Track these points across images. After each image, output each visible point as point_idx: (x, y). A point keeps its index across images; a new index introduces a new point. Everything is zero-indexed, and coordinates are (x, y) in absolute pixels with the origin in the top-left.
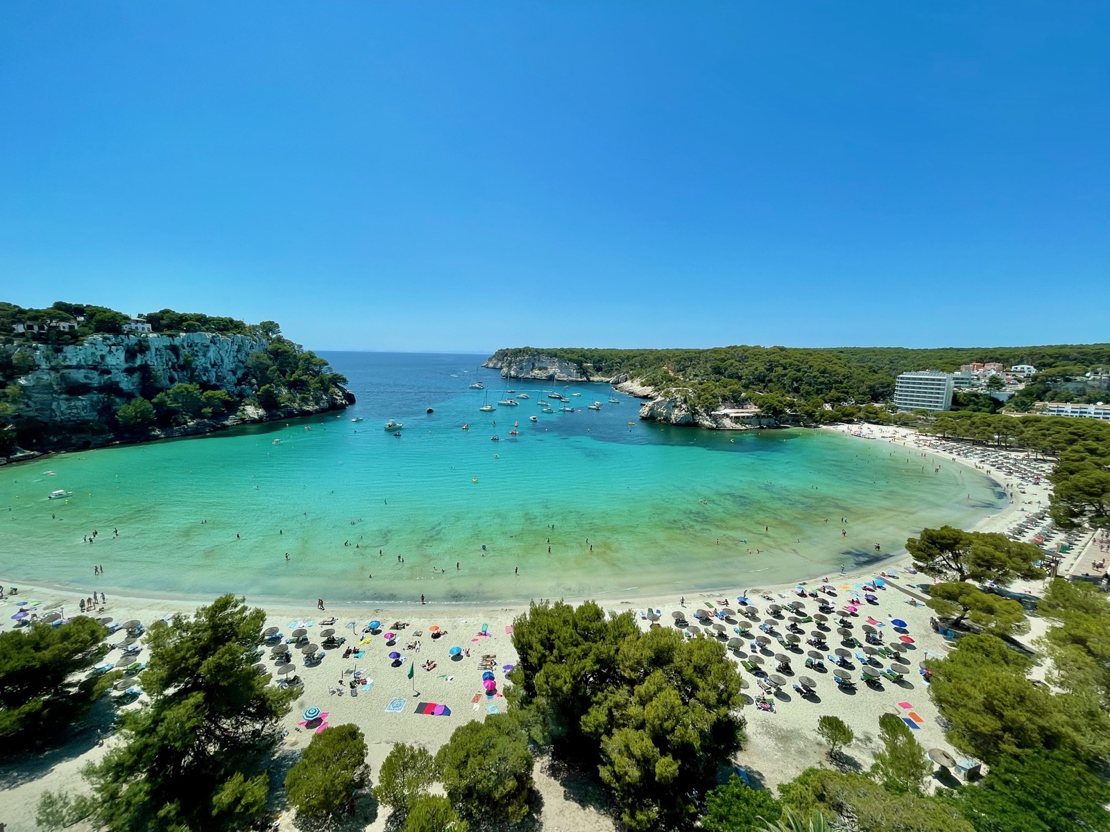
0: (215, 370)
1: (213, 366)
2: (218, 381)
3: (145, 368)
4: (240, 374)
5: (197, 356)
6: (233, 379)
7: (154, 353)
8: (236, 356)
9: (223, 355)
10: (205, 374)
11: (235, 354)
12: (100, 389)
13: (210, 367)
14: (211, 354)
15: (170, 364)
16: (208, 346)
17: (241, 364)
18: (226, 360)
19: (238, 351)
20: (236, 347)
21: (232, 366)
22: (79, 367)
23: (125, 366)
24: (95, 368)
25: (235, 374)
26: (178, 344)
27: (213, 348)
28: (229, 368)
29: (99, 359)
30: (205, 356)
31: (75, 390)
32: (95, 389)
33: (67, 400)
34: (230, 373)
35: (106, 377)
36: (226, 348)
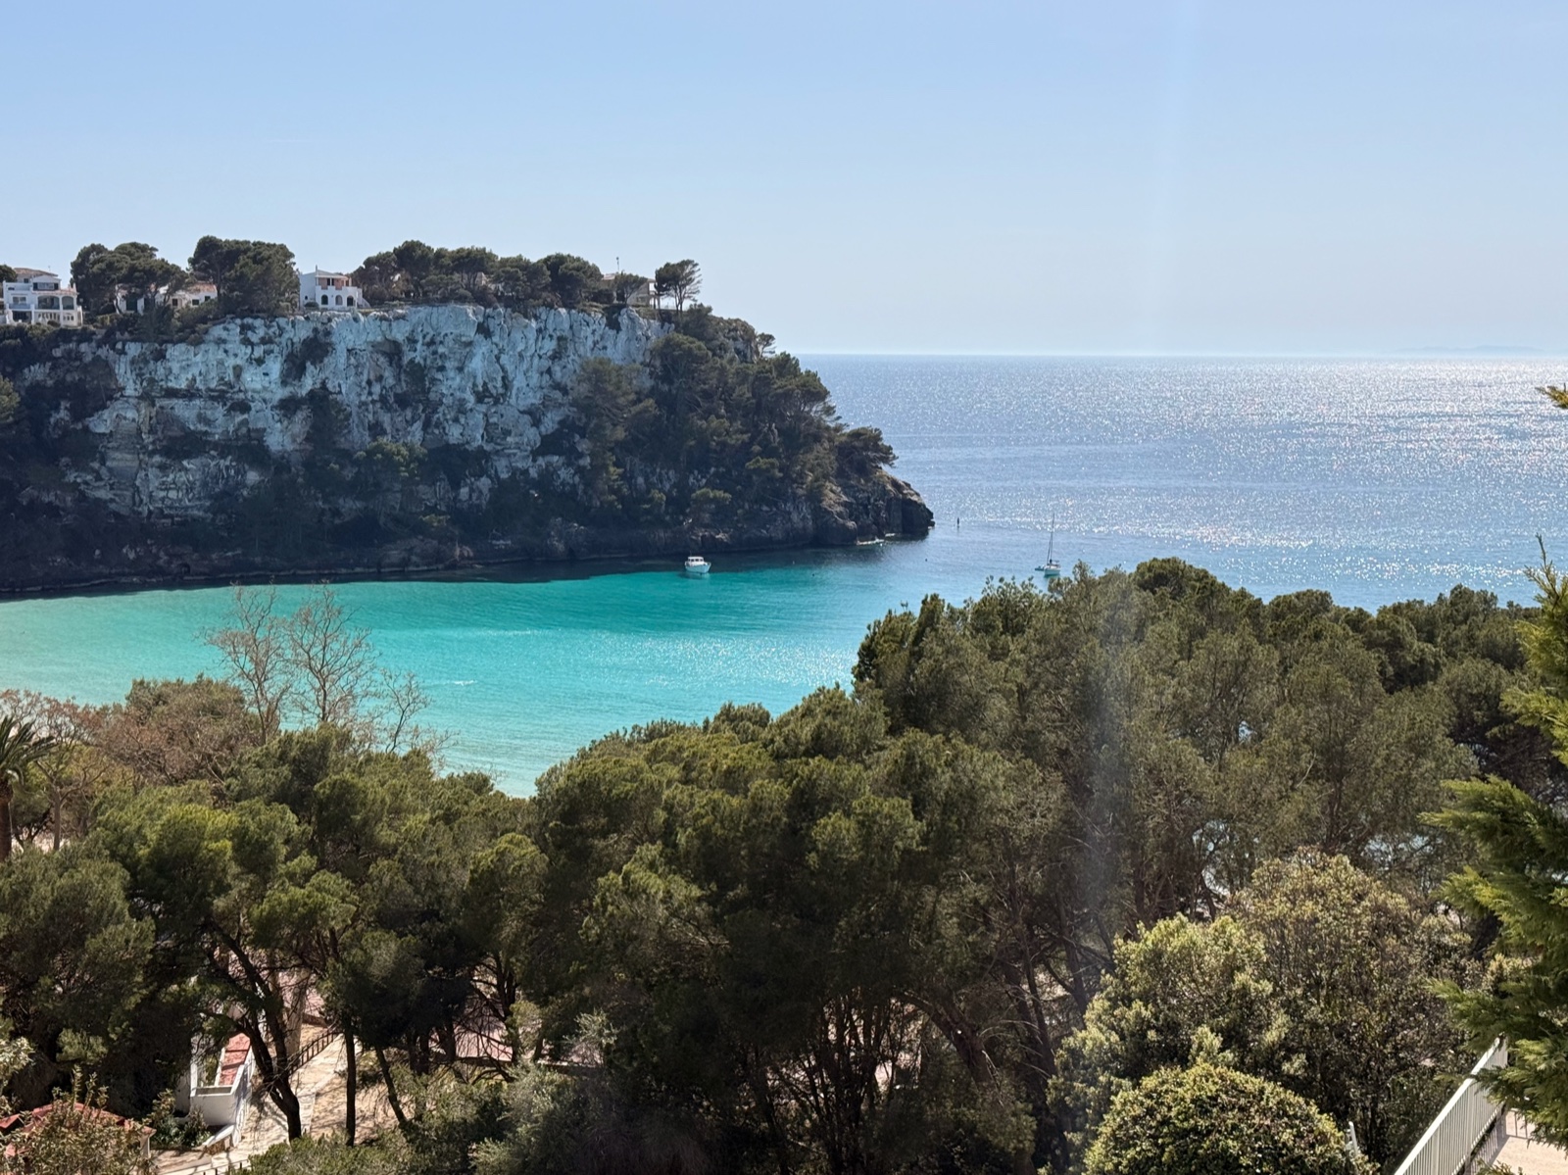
0: (483, 408)
1: (480, 398)
2: (490, 440)
3: (320, 401)
4: (550, 423)
5: (442, 369)
6: (532, 436)
7: (343, 360)
8: (549, 371)
9: (510, 368)
10: (456, 420)
11: (546, 363)
12: (224, 448)
13: (471, 399)
14: (477, 364)
15: (377, 389)
16: (470, 344)
17: (557, 395)
18: (519, 382)
19: (556, 356)
20: (549, 346)
21: (533, 399)
22: (190, 394)
23: (280, 393)
24: (219, 396)
25: (536, 423)
26: (400, 337)
27: (483, 348)
28: (523, 404)
29: (230, 376)
30: (460, 369)
31: (181, 445)
32: (216, 445)
33: (163, 468)
34: (527, 418)
35: (240, 418)
36: (520, 347)
